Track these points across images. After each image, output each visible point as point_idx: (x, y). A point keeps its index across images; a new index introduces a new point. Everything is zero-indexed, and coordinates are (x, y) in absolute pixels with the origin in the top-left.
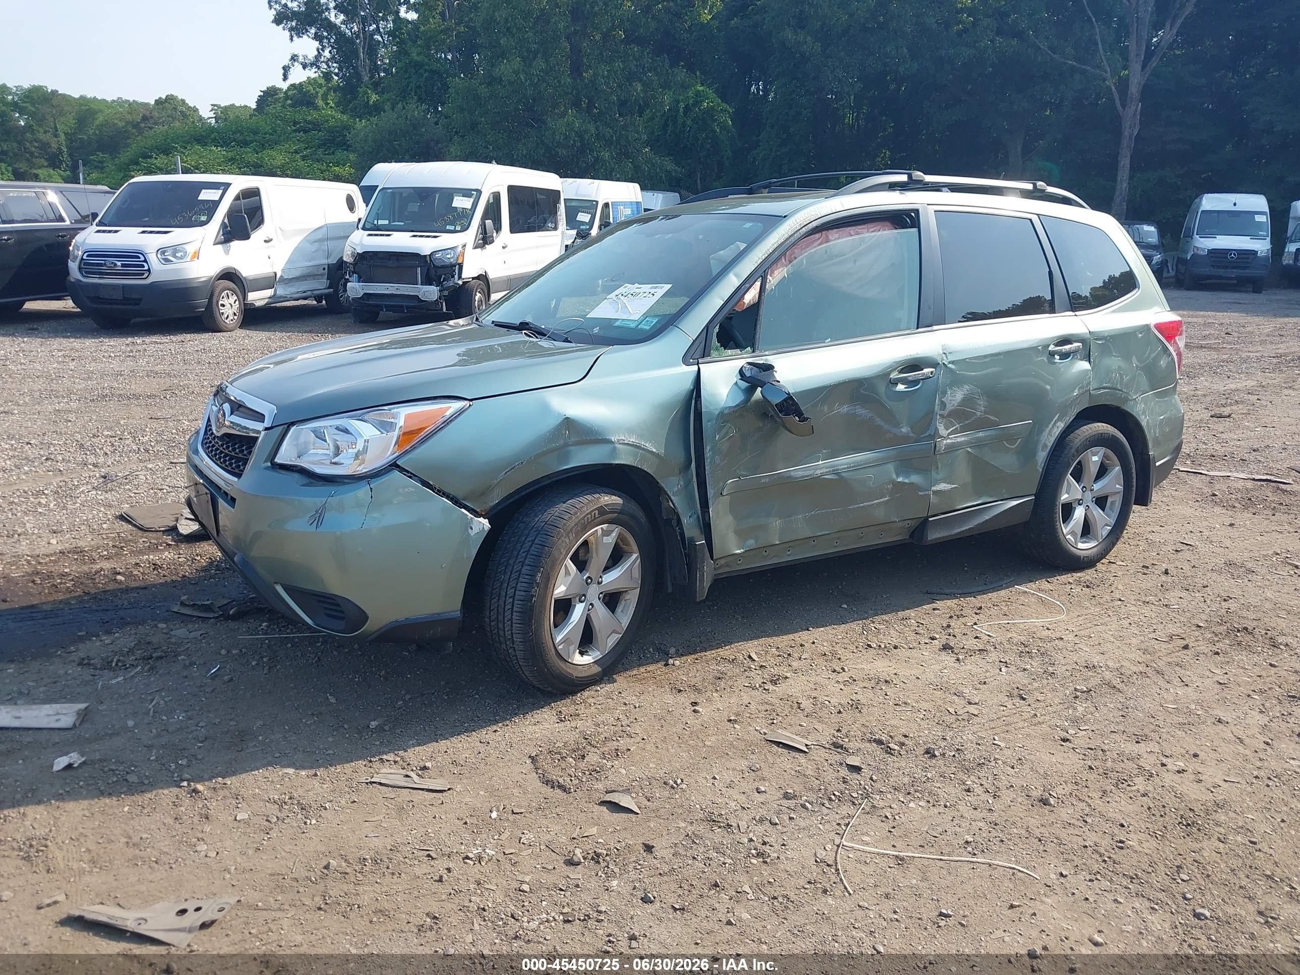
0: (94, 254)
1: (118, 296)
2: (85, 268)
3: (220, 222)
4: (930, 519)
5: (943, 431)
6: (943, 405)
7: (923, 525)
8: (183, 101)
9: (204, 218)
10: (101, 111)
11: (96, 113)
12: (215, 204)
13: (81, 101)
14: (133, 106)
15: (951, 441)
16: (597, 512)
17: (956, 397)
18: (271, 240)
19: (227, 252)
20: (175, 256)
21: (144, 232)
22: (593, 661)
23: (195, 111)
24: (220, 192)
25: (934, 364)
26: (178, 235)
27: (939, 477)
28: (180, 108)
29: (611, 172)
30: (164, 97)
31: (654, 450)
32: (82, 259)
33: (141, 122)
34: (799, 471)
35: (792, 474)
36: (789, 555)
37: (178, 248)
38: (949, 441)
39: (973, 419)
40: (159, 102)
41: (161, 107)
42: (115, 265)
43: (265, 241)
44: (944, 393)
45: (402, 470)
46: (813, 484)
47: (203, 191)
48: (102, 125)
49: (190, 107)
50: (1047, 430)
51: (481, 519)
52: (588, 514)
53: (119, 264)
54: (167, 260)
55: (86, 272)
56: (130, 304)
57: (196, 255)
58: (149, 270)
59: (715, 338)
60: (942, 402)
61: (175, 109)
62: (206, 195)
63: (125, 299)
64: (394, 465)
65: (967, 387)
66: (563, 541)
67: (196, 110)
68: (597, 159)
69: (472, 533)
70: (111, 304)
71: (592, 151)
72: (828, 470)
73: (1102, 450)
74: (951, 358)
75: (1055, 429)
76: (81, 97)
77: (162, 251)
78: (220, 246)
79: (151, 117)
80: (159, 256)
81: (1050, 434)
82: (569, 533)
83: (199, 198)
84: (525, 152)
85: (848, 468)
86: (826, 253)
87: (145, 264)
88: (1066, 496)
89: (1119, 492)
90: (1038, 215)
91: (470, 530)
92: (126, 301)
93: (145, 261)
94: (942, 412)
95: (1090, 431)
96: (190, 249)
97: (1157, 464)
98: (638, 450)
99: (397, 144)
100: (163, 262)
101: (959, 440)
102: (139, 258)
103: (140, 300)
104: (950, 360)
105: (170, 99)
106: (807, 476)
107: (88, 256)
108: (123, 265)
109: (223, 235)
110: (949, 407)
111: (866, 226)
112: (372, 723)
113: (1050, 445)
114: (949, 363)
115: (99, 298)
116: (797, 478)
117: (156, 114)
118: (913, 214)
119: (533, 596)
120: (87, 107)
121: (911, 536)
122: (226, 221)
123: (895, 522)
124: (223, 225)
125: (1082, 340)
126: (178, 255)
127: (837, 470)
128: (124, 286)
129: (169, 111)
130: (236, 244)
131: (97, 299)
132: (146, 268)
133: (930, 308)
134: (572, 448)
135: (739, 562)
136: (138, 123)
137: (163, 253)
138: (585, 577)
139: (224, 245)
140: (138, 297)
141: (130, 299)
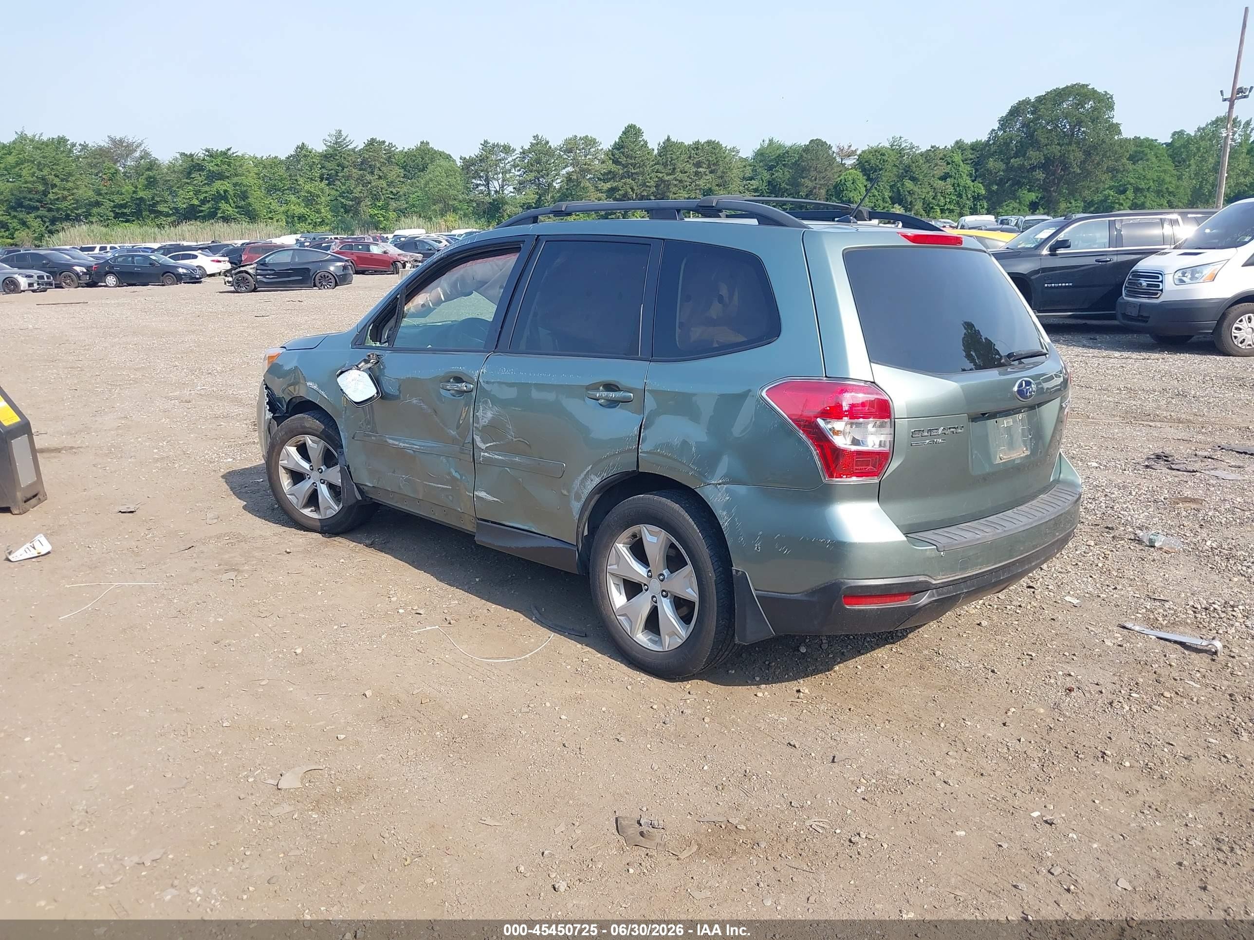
0: (1142, 275)
1: (1136, 312)
2: (1128, 287)
4: (478, 521)
5: (479, 441)
6: (477, 419)
9: (1248, 239)
15: (490, 456)
17: (488, 415)
20: (1192, 278)
21: (1183, 254)
25: (473, 381)
27: (481, 484)
31: (326, 397)
32: (1129, 278)
35: (387, 440)
37: (1200, 269)
38: (486, 454)
39: (505, 441)
44: (478, 408)
50: (580, 479)
54: (1182, 281)
55: (1128, 290)
56: (1143, 321)
58: (1162, 290)
59: (369, 332)
60: (476, 416)
63: (1139, 316)
65: (496, 409)
70: (1132, 320)
72: (407, 445)
73: (663, 534)
75: (589, 482)
77: (1183, 271)
78: (1248, 268)
80: (1177, 276)
81: (582, 483)
85: (419, 449)
87: (1162, 284)
88: (615, 567)
92: (1141, 318)
94: (476, 425)
96: (1208, 270)
98: (318, 394)
100: (1177, 281)
101: (498, 458)
102: (1161, 278)
103: (1149, 317)
106: (395, 445)
107: (1137, 277)
110: (481, 423)
113: (583, 499)
114: (484, 382)
115: (1125, 314)
116: (391, 444)
126: (1194, 275)
127: (413, 448)
128: (1142, 304)
131: (1124, 316)
132: (1160, 288)
137: (1182, 274)
138: (309, 465)
140: (1148, 315)
141: (1142, 316)
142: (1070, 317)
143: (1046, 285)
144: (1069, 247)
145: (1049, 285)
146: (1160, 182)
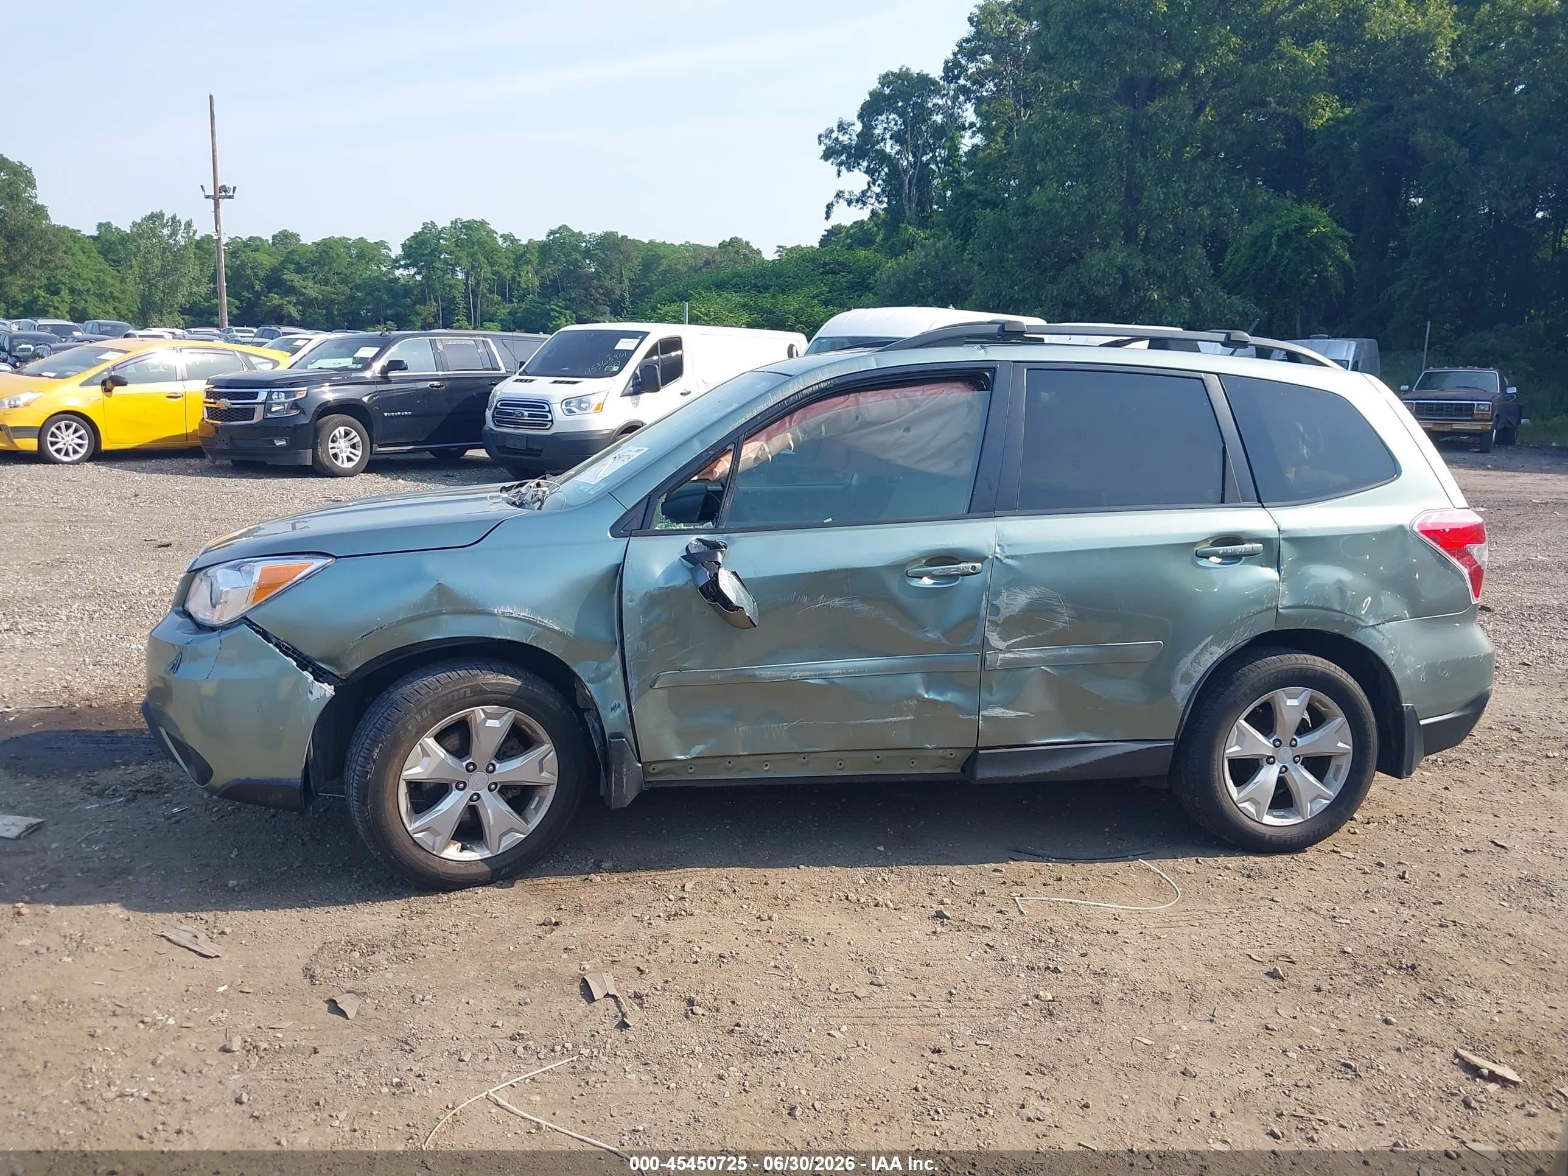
0: (506, 403)
1: (521, 446)
2: (501, 416)
3: (631, 372)
4: (980, 752)
5: (995, 640)
6: (996, 610)
7: (973, 758)
8: (747, 243)
9: (615, 369)
10: (665, 257)
11: (662, 258)
12: (630, 353)
13: (649, 246)
14: (696, 248)
15: (1012, 656)
16: (468, 691)
17: (1019, 600)
18: (690, 393)
19: (636, 405)
20: (580, 408)
21: (555, 382)
22: (480, 858)
23: (757, 254)
24: (638, 341)
25: (982, 559)
26: (587, 385)
27: (994, 699)
28: (742, 251)
29: (1161, 315)
30: (728, 240)
31: (556, 628)
32: (496, 407)
33: (703, 267)
34: (766, 671)
35: (757, 673)
36: (767, 771)
37: (584, 399)
38: (1008, 655)
39: (1051, 630)
40: (723, 245)
41: (723, 250)
42: (523, 414)
43: (682, 394)
44: (998, 594)
45: (251, 624)
46: (792, 687)
47: (622, 340)
48: (665, 271)
49: (753, 250)
50: (1192, 656)
51: (325, 686)
52: (454, 691)
53: (526, 413)
54: (570, 411)
55: (498, 421)
56: (533, 455)
57: (599, 408)
58: (552, 421)
59: (659, 508)
60: (993, 605)
61: (737, 252)
62: (624, 345)
63: (528, 449)
64: (244, 620)
65: (1037, 590)
66: (412, 717)
67: (759, 252)
68: (1143, 300)
69: (312, 698)
70: (517, 454)
71: (1138, 289)
72: (812, 673)
73: (1306, 693)
74: (1009, 552)
75: (1207, 656)
76: (651, 242)
77: (567, 402)
78: (629, 398)
79: (714, 262)
80: (564, 406)
81: (1196, 659)
82: (421, 709)
83: (618, 347)
84: (1055, 293)
85: (843, 673)
86: (857, 418)
87: (549, 414)
88: (1236, 748)
89: (1345, 754)
90: (1217, 374)
91: (310, 695)
92: (529, 451)
93: (550, 412)
94: (992, 618)
95: (1279, 664)
96: (595, 401)
97: (1422, 722)
98: (530, 626)
99: (923, 286)
100: (566, 412)
101: (1027, 655)
102: (544, 408)
103: (542, 451)
104: (1007, 554)
105: (734, 242)
106: (779, 678)
107: (501, 405)
108: (530, 415)
109: (633, 386)
110: (1005, 613)
111: (921, 388)
112: (231, 882)
113: (1197, 677)
114: (1007, 557)
115: (505, 447)
116: (765, 679)
117: (718, 258)
118: (988, 375)
119: (368, 773)
120: (653, 253)
121: (963, 770)
122: (638, 372)
123: (928, 749)
124: (635, 376)
125: (1265, 541)
126: (583, 405)
127: (826, 674)
128: (528, 436)
129: (732, 255)
130: (646, 397)
131: (503, 449)
132: (550, 419)
133: (990, 488)
134: (445, 617)
135: (691, 771)
136: (700, 268)
137: (568, 404)
138: (464, 764)
139: (634, 397)
140: (539, 448)
141: (532, 449)
142: (409, 452)
143: (386, 414)
144: (406, 369)
145: (389, 414)
146: (102, 284)
